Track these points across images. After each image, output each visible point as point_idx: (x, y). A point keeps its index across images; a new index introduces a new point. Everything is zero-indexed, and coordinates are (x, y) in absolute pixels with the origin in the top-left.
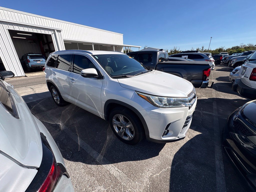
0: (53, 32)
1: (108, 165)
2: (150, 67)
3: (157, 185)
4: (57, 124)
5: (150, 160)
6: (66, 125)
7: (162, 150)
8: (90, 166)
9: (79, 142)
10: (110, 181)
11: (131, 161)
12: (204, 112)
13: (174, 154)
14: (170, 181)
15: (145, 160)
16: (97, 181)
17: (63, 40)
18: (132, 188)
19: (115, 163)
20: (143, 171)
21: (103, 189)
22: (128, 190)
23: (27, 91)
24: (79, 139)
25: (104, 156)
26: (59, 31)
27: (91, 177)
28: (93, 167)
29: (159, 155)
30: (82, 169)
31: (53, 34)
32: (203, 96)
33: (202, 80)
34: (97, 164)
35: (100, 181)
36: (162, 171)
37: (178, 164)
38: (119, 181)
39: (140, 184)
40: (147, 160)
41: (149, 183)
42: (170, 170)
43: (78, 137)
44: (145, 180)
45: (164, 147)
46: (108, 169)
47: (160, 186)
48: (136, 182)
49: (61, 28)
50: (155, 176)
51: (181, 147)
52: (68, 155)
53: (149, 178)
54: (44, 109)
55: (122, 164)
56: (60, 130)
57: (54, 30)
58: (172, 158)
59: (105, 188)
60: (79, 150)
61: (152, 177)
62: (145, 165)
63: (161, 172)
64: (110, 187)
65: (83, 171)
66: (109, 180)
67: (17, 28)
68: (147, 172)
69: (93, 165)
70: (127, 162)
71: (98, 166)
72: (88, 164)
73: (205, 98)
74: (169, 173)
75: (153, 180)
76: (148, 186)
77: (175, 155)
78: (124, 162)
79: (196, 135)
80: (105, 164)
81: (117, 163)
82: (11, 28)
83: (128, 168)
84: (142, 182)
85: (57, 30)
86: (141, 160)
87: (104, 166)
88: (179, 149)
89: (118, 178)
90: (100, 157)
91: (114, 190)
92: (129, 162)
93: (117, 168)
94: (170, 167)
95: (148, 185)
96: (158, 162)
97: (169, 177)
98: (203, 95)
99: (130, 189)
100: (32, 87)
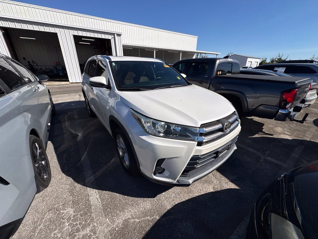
0: (112, 36)
1: (92, 189)
2: (202, 81)
3: (127, 232)
4: (76, 134)
5: (140, 200)
6: (84, 137)
7: (163, 193)
8: (76, 184)
9: (83, 157)
10: (84, 207)
11: (118, 193)
12: (269, 158)
13: (176, 203)
14: (146, 235)
15: (134, 198)
16: (73, 202)
17: (123, 45)
18: (99, 224)
19: (100, 190)
20: (123, 210)
21: (71, 212)
22: (93, 224)
23: (75, 97)
24: (85, 154)
25: (96, 179)
26: (119, 35)
27: (70, 196)
28: (78, 186)
29: (156, 198)
30: (68, 185)
31: (113, 39)
32: (285, 134)
33: (278, 107)
34: (84, 184)
35: (75, 203)
36: (144, 218)
37: (172, 217)
38: (91, 210)
39: (109, 223)
40: (136, 199)
41: (120, 226)
42: (156, 221)
43: (86, 152)
44: (118, 221)
45: (170, 190)
46: (90, 194)
47: (130, 234)
48: (107, 219)
49: (121, 32)
50: (133, 220)
51: (193, 197)
52: (66, 167)
53: (124, 221)
54: (76, 117)
55: (107, 194)
56: (76, 140)
57: (114, 34)
58: (169, 207)
59: (74, 212)
60: (77, 166)
61: (129, 221)
62: (130, 203)
63: (142, 219)
64: (79, 213)
65: (68, 187)
66: (83, 205)
67: (81, 33)
68: (128, 212)
69: (80, 184)
70: (113, 193)
71: (84, 187)
72: (76, 182)
73: (286, 138)
74: (151, 224)
75: (127, 224)
76: (117, 229)
77: (176, 205)
78: (110, 193)
79: (228, 187)
80: (91, 188)
81: (103, 190)
82: (76, 33)
83: (109, 200)
84: (113, 222)
85: (117, 34)
86: (130, 196)
87: (89, 189)
88: (188, 200)
89: (93, 207)
90: (91, 178)
91: (81, 218)
92: (115, 193)
93: (99, 196)
94: (158, 218)
95: (118, 227)
96: (148, 205)
97: (148, 229)
98: (288, 132)
99: (95, 224)
100: (81, 94)
